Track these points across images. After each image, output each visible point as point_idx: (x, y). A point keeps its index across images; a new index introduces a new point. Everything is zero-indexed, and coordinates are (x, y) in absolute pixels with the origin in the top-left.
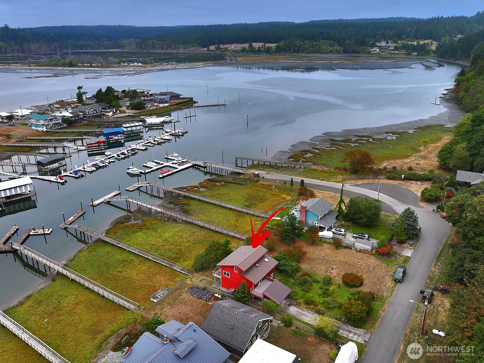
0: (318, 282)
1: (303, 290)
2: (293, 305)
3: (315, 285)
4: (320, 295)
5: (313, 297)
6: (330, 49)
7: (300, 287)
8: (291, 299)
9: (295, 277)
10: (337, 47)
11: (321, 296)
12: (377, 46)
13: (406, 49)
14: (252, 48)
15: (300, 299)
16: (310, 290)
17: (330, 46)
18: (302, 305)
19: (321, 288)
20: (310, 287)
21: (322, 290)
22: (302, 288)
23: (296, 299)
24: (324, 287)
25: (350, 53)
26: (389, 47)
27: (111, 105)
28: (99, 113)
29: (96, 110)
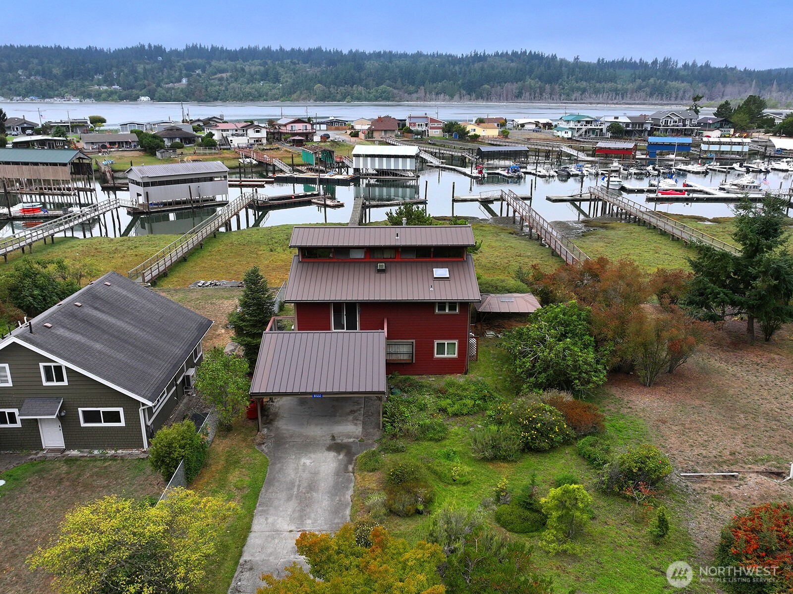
27: (728, 121)
28: (688, 127)
29: (684, 121)
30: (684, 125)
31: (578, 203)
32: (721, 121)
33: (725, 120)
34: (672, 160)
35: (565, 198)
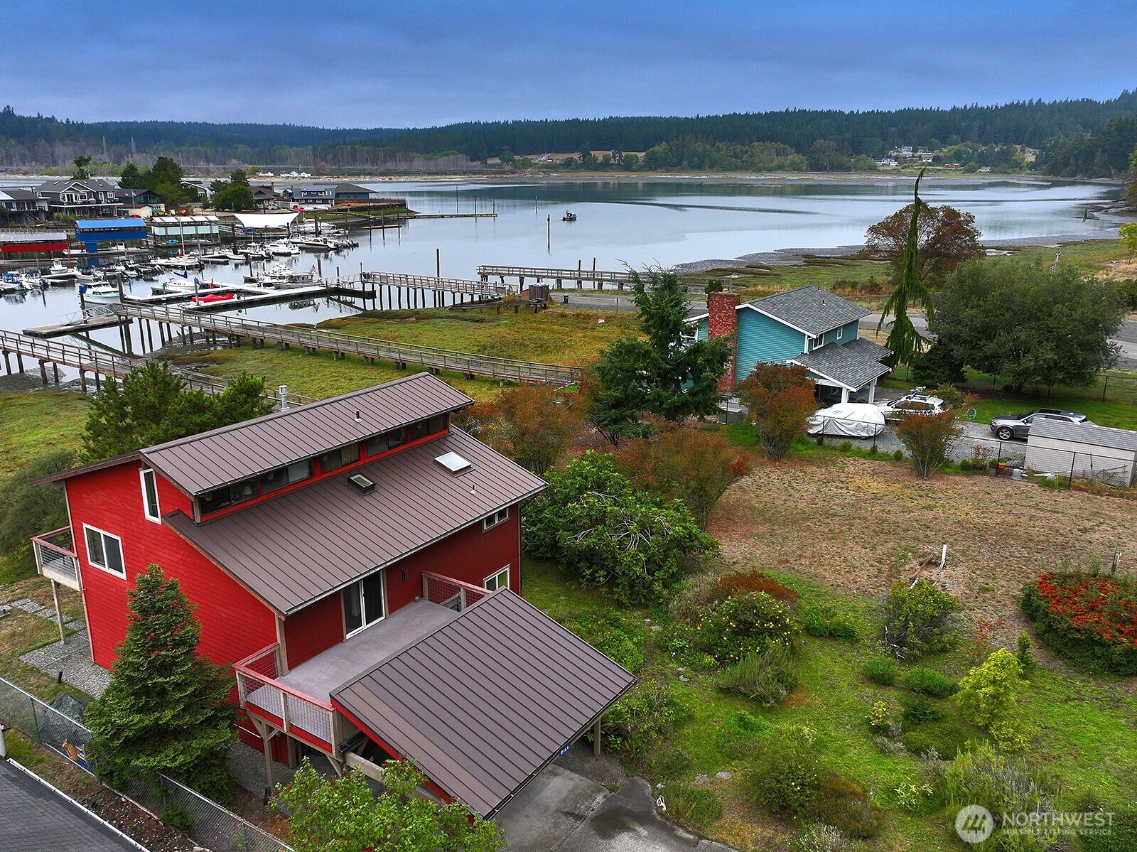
0: (841, 635)
1: (727, 692)
2: (644, 818)
3: (828, 660)
4: (880, 730)
5: (820, 746)
6: (777, 161)
7: (709, 669)
8: (632, 760)
9: (668, 601)
10: (794, 157)
11: (891, 738)
12: (890, 157)
13: (962, 162)
14: (588, 157)
15: (709, 766)
16: (791, 688)
17: (777, 156)
18: (728, 818)
19: (880, 680)
20: (789, 667)
21: (892, 694)
22: (726, 676)
23: (676, 768)
24: (904, 673)
25: (825, 169)
26: (920, 157)
27: (154, 194)
28: (104, 204)
29: (96, 195)
30: (99, 202)
31: (84, 334)
32: (143, 194)
33: (149, 192)
34: (122, 254)
35: (58, 329)
